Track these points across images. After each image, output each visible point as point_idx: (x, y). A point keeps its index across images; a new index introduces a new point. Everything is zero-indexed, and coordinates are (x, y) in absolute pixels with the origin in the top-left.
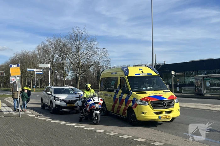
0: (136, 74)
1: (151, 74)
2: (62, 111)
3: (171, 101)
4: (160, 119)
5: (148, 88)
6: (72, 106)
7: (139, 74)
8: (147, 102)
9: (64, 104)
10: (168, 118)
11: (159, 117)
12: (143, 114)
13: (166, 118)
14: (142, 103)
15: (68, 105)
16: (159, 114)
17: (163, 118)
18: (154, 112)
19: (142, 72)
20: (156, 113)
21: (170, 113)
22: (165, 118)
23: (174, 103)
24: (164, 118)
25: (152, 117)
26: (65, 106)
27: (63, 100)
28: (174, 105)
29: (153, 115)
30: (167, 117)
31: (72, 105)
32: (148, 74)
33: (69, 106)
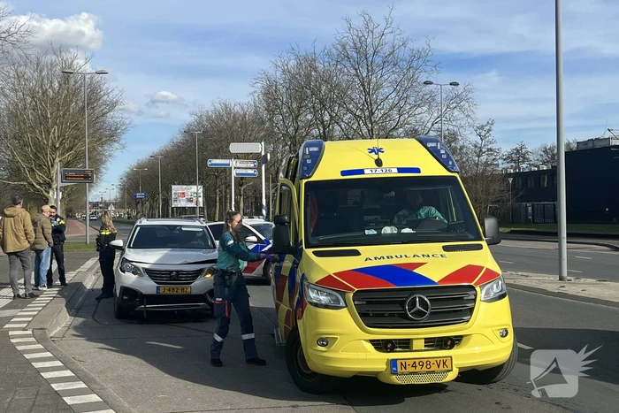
0: (344, 173)
1: (418, 170)
2: (141, 312)
3: (455, 294)
4: (395, 373)
5: (387, 230)
6: (180, 292)
7: (361, 172)
8: (343, 294)
9: (148, 286)
10: (434, 368)
11: (393, 362)
12: (323, 345)
13: (424, 369)
14: (324, 299)
15: (165, 290)
16: (392, 350)
17: (410, 369)
18: (371, 341)
19: (379, 163)
20: (381, 345)
21: (451, 347)
22: (418, 369)
23: (474, 300)
24: (413, 370)
25: (359, 361)
26: (153, 291)
27: (147, 271)
28: (471, 310)
29: (362, 355)
30: (429, 363)
31: (178, 290)
32: (400, 170)
33: (167, 292)
